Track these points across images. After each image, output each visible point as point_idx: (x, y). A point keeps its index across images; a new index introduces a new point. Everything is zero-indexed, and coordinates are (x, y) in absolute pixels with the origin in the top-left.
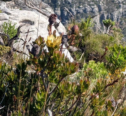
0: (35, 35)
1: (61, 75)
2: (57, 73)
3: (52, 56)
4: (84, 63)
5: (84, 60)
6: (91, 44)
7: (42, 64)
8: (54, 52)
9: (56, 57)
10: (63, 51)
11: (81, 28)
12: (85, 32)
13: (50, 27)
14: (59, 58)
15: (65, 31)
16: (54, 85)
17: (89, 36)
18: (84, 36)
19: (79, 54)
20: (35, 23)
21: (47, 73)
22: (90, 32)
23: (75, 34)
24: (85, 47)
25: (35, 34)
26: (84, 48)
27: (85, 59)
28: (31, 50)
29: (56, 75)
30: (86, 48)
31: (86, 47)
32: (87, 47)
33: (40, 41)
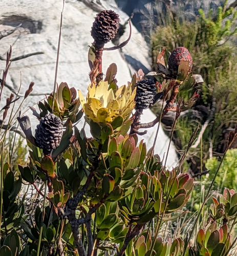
0: (46, 66)
1: (134, 216)
2: (121, 208)
3: (106, 152)
4: (208, 157)
5: (209, 147)
6: (230, 95)
7: (70, 179)
8: (111, 138)
9: (117, 155)
10: (141, 134)
11: (197, 40)
12: (212, 55)
13: (98, 53)
14: (128, 158)
15: (143, 49)
16: (110, 248)
17: (226, 66)
18: (208, 66)
19: (192, 126)
20: (46, 26)
21: (87, 210)
22: (229, 54)
23: (181, 77)
24: (212, 104)
25: (44, 63)
26: (207, 106)
27: (211, 145)
28: (34, 134)
29: (117, 213)
30: (216, 109)
31: (214, 103)
32: (219, 103)
33: (64, 100)
